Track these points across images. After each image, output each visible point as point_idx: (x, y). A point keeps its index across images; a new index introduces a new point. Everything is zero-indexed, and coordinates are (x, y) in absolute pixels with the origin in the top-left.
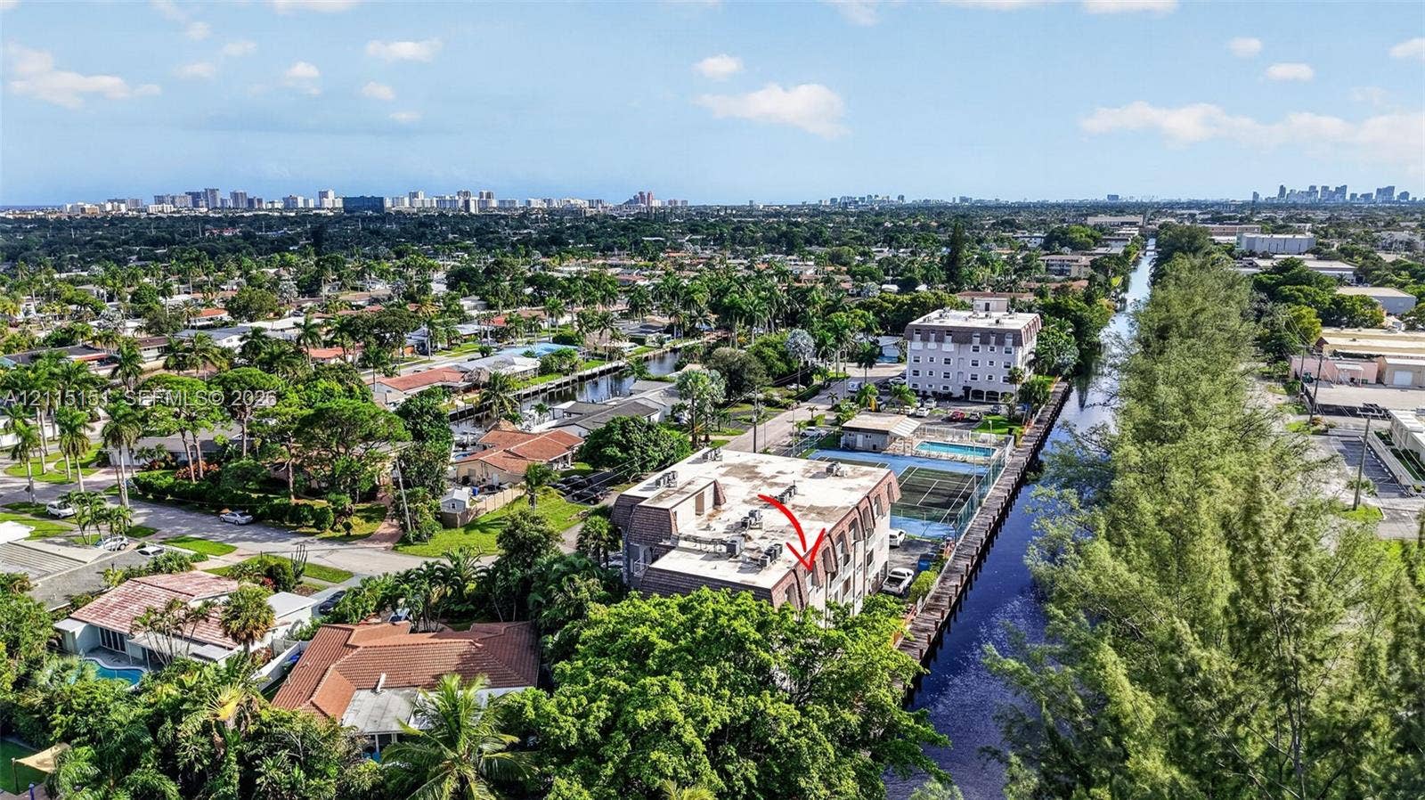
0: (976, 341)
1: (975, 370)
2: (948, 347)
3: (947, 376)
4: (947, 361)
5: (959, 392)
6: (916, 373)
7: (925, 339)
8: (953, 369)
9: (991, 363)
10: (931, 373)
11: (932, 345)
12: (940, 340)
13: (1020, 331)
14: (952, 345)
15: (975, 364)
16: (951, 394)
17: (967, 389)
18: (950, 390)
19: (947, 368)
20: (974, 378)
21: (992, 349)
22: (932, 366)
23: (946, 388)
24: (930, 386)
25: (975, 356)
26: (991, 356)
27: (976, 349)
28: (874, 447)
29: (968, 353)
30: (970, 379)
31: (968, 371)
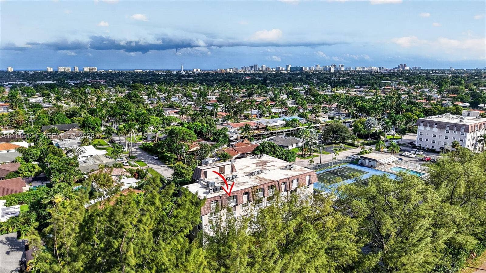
0: (448, 128)
1: (446, 141)
2: (435, 130)
3: (434, 142)
4: (435, 136)
5: (438, 149)
6: (421, 140)
7: (425, 126)
8: (436, 139)
9: (454, 138)
10: (427, 140)
11: (428, 128)
12: (432, 126)
13: (468, 125)
14: (437, 129)
15: (447, 138)
16: (435, 150)
17: (442, 148)
18: (435, 148)
19: (434, 139)
20: (446, 144)
21: (455, 132)
22: (427, 137)
23: (433, 147)
24: (426, 145)
25: (447, 135)
26: (454, 135)
27: (447, 132)
28: (372, 165)
29: (444, 133)
30: (444, 144)
31: (443, 141)
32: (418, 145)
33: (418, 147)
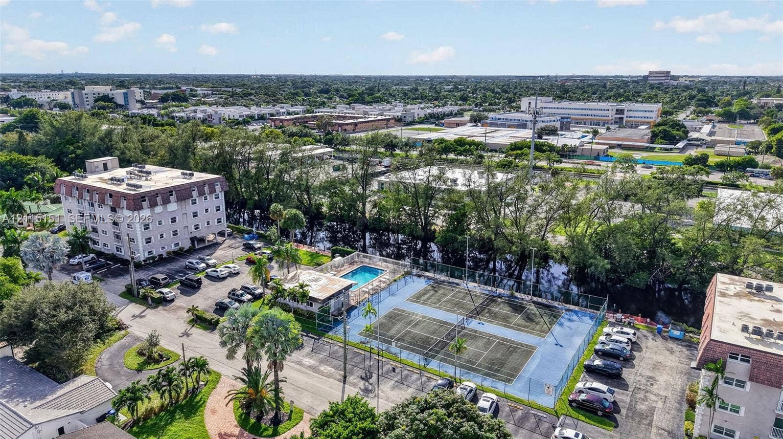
0: (195, 194)
1: (196, 221)
2: (173, 206)
3: (175, 233)
4: (173, 220)
5: (187, 245)
6: (149, 241)
8: (178, 226)
9: (207, 210)
10: (162, 236)
12: (166, 202)
14: (176, 204)
15: (195, 215)
16: (181, 249)
17: (193, 240)
18: (180, 245)
19: (175, 226)
20: (197, 227)
21: (206, 199)
22: (162, 229)
23: (177, 245)
24: (163, 248)
25: (194, 208)
26: (206, 205)
27: (194, 203)
29: (189, 208)
30: (194, 230)
31: (191, 222)
32: (147, 256)
33: (149, 259)
